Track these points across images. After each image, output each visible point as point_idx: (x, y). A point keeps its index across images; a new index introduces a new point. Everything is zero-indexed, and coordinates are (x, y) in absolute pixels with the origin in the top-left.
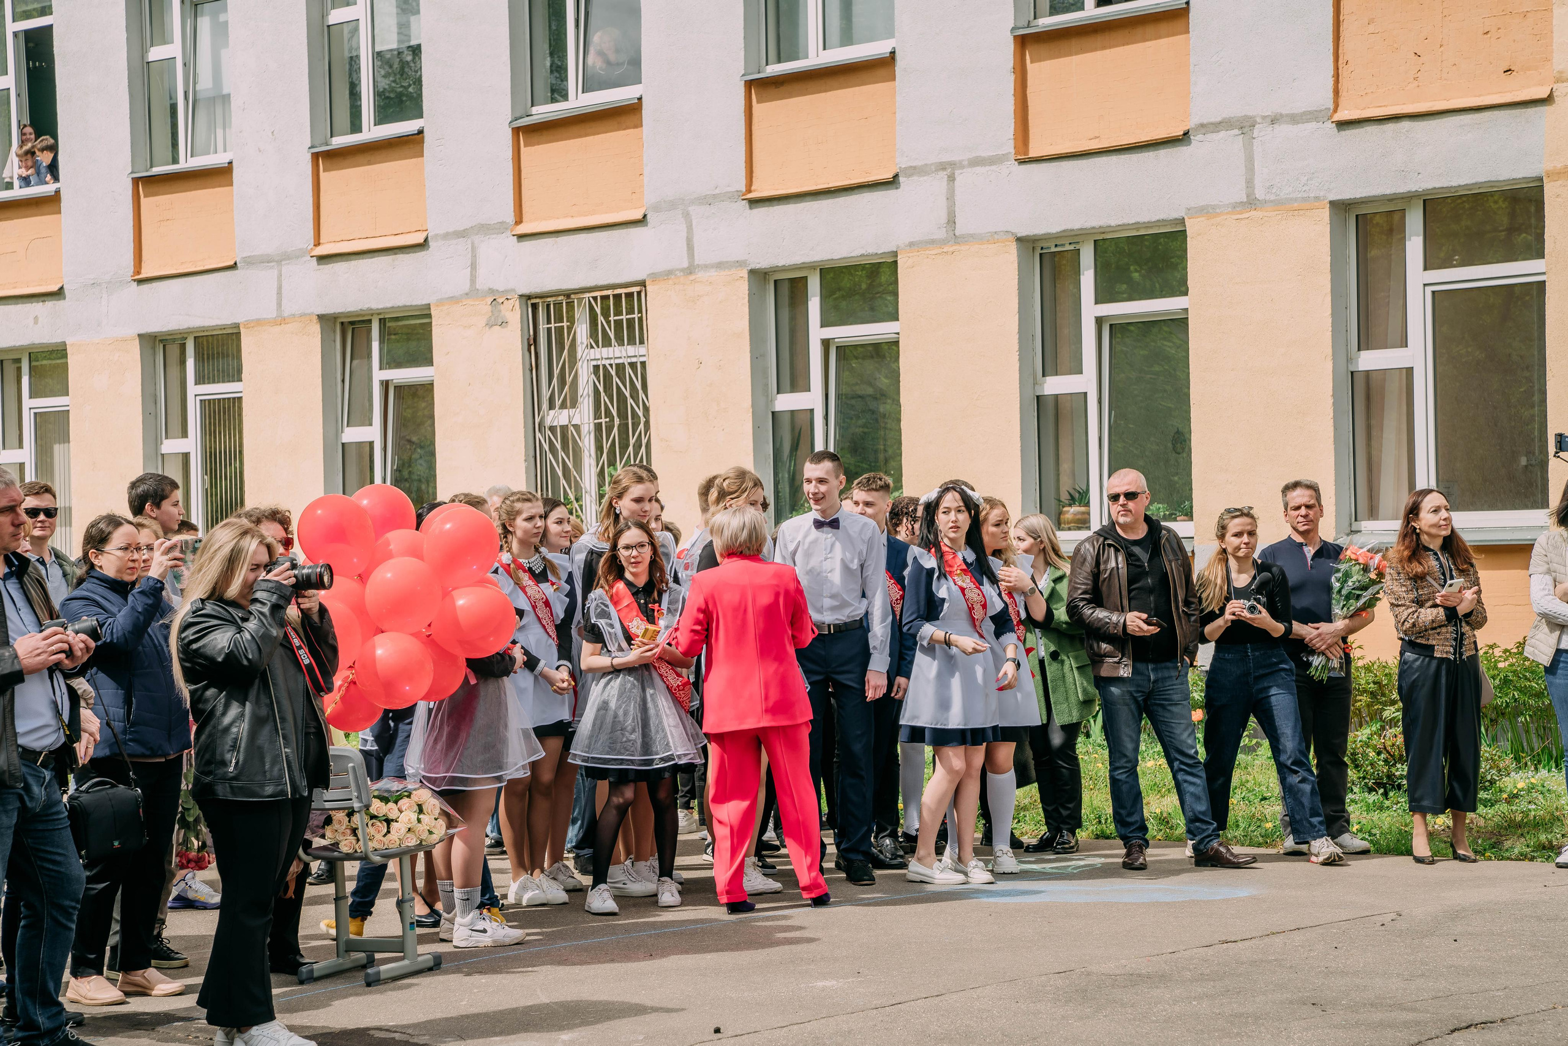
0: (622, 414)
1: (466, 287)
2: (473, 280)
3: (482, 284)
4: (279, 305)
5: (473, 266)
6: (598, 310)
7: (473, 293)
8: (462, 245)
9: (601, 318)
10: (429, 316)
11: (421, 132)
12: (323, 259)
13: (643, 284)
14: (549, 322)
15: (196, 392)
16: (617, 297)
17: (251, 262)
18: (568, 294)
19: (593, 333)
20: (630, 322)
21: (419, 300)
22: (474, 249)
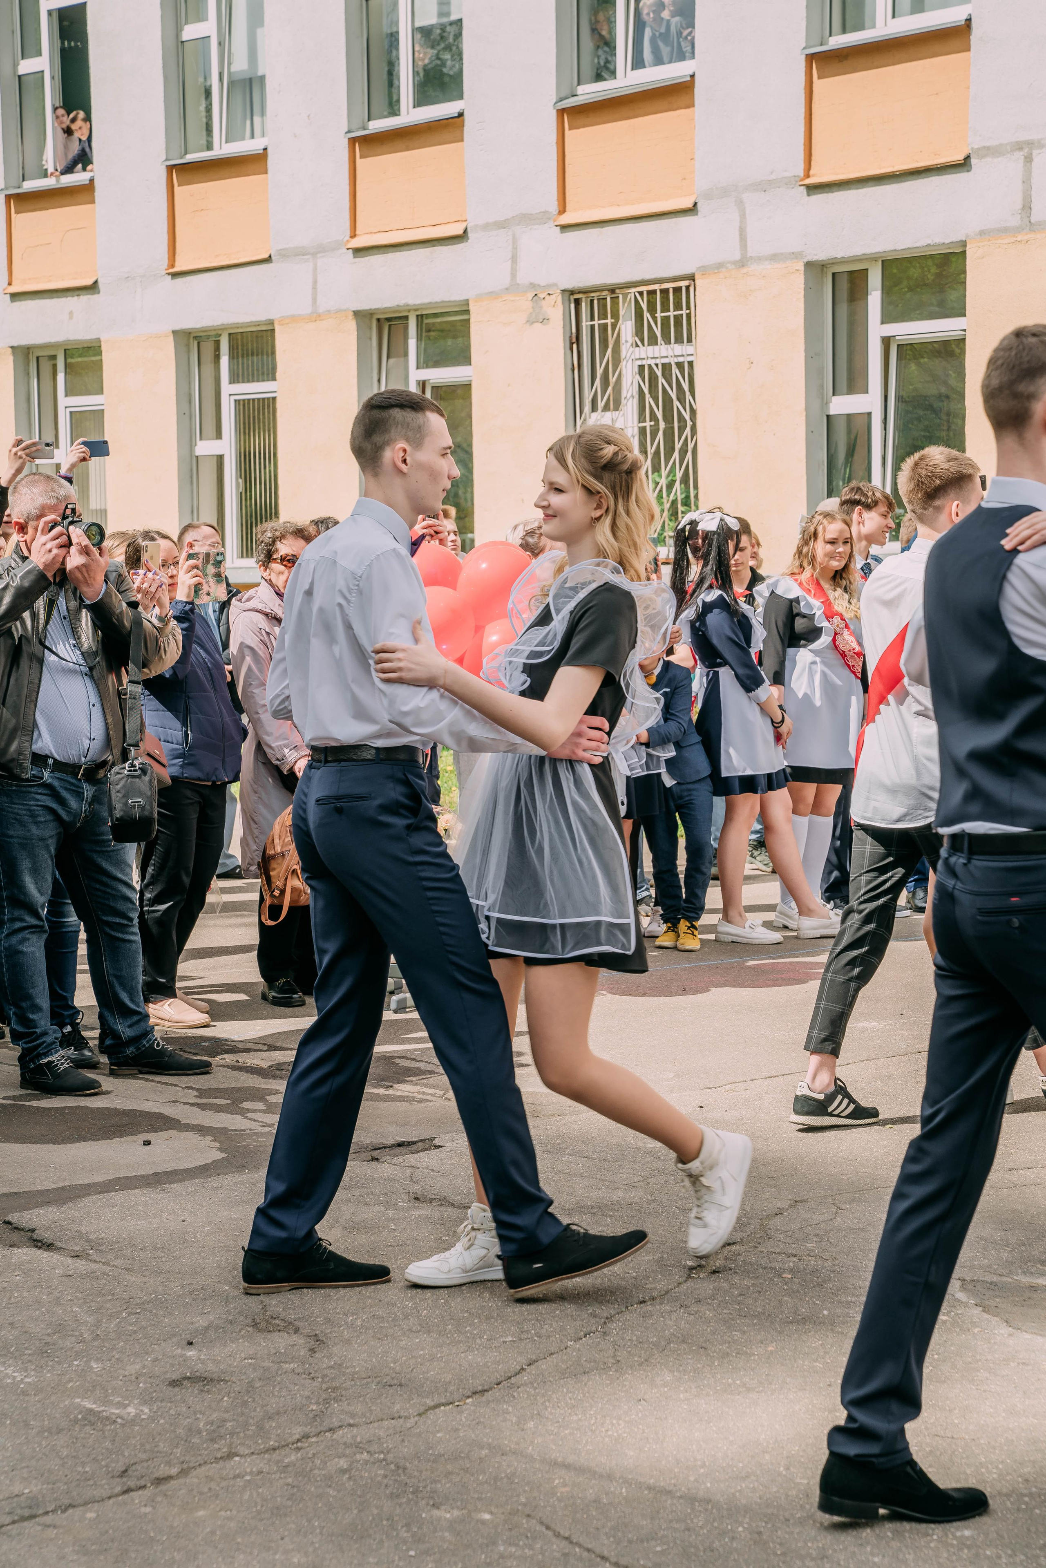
0: (668, 417)
1: (507, 281)
2: (513, 275)
3: (522, 278)
4: (314, 300)
5: (514, 259)
6: (644, 306)
7: (513, 288)
8: (503, 237)
9: (647, 315)
10: (467, 312)
11: (461, 115)
12: (359, 252)
13: (692, 278)
14: (592, 319)
15: (231, 391)
16: (665, 292)
17: (285, 254)
18: (612, 289)
19: (638, 331)
20: (678, 319)
21: (457, 296)
22: (515, 240)
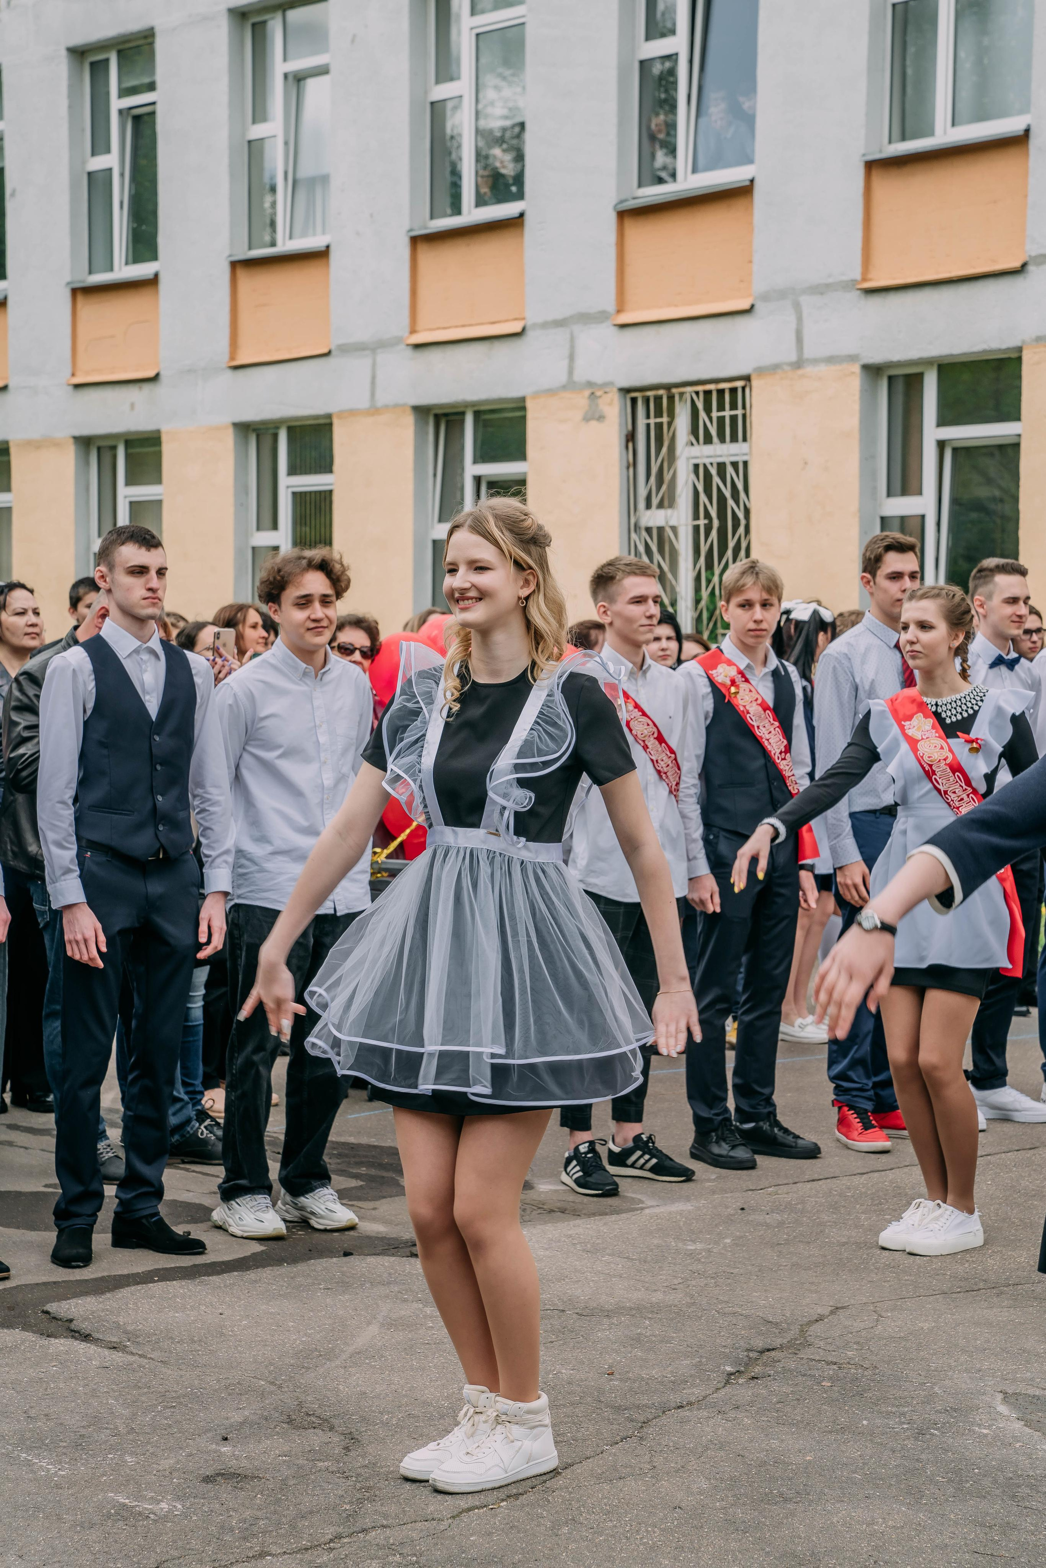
0: (722, 516)
1: (563, 378)
2: (571, 373)
3: (580, 376)
4: (373, 394)
5: (572, 358)
6: (700, 405)
7: (570, 386)
8: (560, 336)
9: (702, 415)
10: (524, 408)
11: (522, 215)
12: (418, 347)
13: (748, 378)
14: (648, 417)
15: (289, 484)
16: (721, 392)
17: (346, 349)
18: (668, 387)
19: (694, 431)
20: (734, 419)
21: (514, 393)
22: (572, 339)
